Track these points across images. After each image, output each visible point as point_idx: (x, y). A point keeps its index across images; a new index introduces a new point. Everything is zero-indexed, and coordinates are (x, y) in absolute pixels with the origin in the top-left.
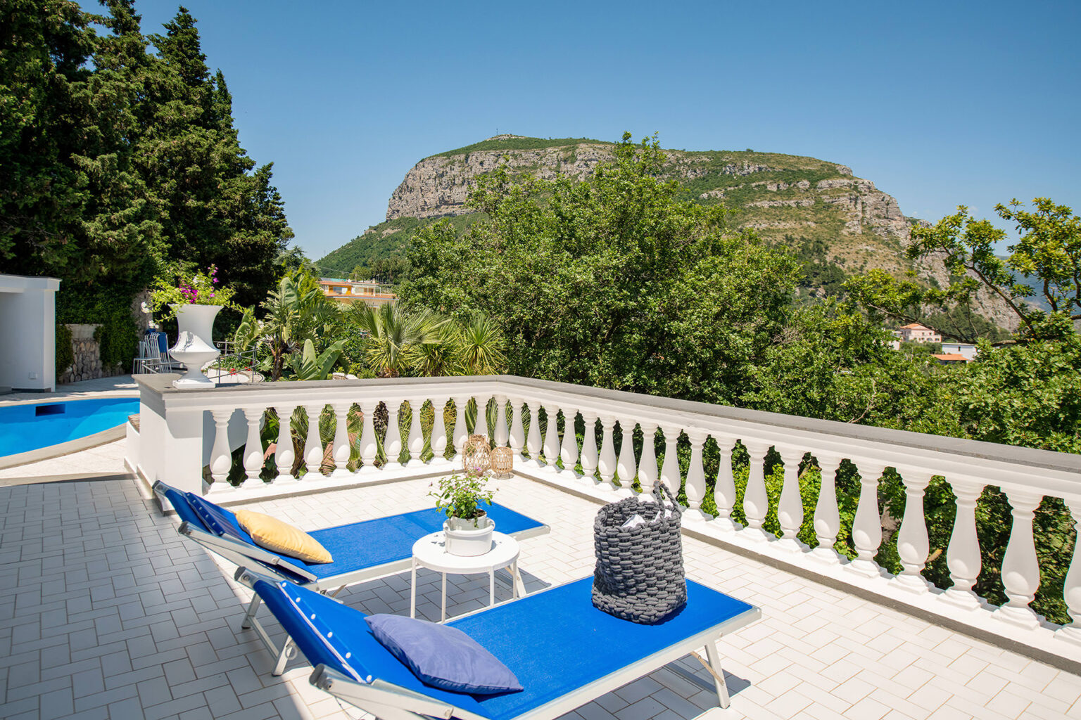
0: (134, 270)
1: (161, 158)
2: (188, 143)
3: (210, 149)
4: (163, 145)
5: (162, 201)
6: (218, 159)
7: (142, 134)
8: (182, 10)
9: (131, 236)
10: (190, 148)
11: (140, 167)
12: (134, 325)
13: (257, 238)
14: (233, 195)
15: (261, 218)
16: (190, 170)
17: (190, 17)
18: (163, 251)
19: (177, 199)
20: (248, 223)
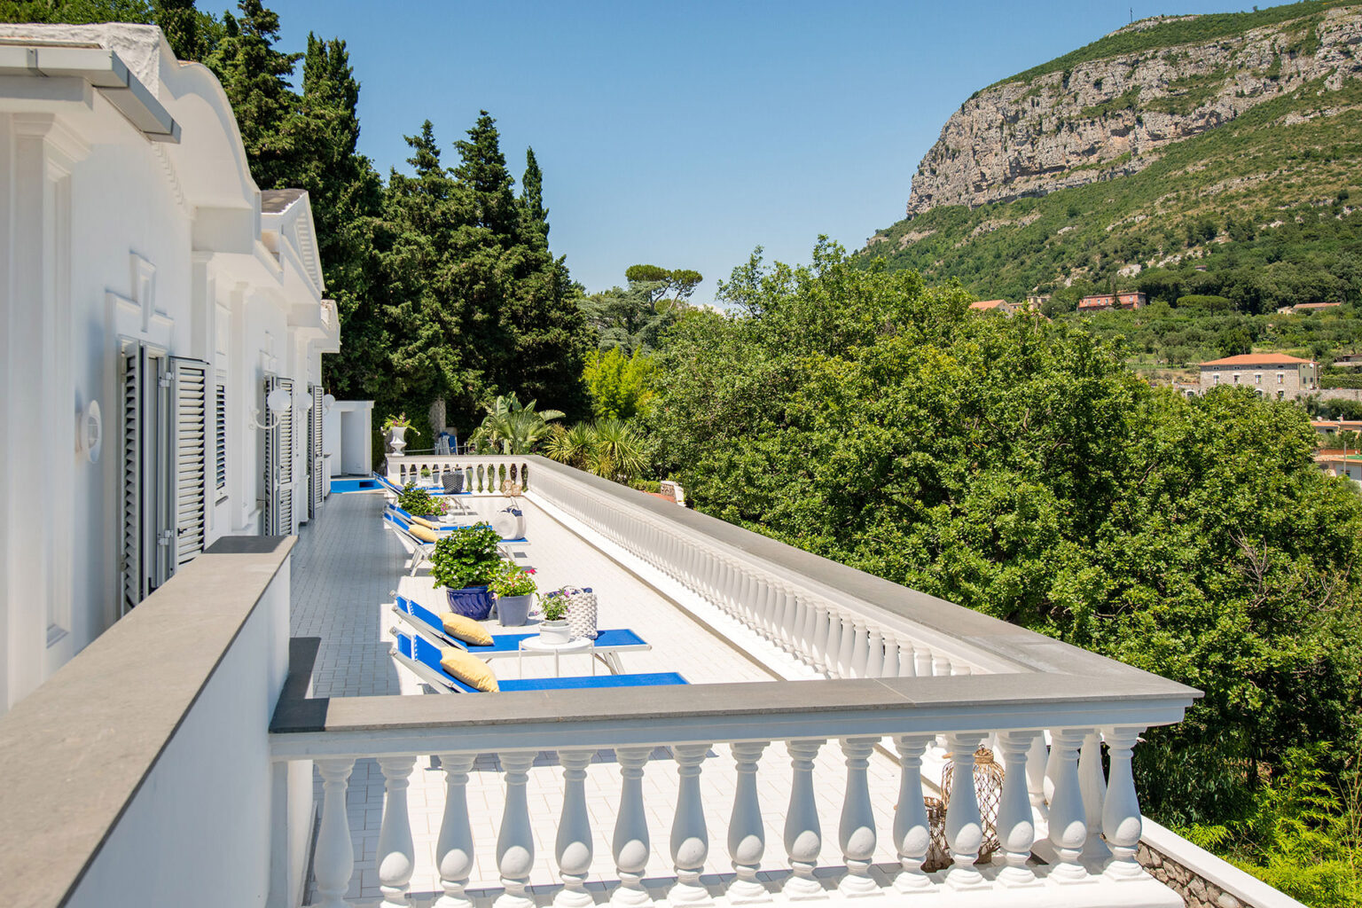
0: (428, 384)
1: (453, 281)
2: (474, 264)
3: (492, 267)
4: (455, 269)
5: (454, 319)
6: (499, 273)
7: (439, 261)
8: (483, 113)
9: (421, 362)
10: (476, 267)
11: (437, 292)
12: (430, 429)
13: (546, 337)
14: (525, 296)
15: (555, 314)
16: (476, 287)
17: (489, 118)
18: (454, 364)
19: (466, 315)
20: (544, 322)
